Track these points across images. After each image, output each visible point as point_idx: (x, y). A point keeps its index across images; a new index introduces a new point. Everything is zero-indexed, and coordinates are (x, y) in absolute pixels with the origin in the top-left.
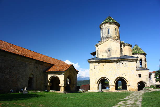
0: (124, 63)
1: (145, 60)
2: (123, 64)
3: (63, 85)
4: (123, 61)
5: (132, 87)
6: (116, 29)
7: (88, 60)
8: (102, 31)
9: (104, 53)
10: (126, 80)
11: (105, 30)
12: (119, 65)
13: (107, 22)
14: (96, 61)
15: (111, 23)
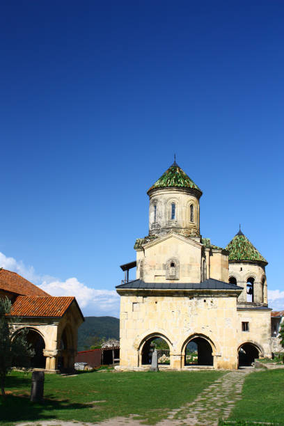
0: (209, 300)
1: (263, 280)
2: (205, 301)
3: (55, 353)
4: (206, 294)
5: (226, 360)
6: (192, 206)
7: (117, 287)
8: (155, 207)
9: (160, 269)
10: (211, 341)
11: (164, 207)
12: (196, 303)
13: (170, 186)
14: (137, 291)
15: (179, 189)
